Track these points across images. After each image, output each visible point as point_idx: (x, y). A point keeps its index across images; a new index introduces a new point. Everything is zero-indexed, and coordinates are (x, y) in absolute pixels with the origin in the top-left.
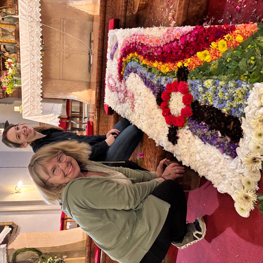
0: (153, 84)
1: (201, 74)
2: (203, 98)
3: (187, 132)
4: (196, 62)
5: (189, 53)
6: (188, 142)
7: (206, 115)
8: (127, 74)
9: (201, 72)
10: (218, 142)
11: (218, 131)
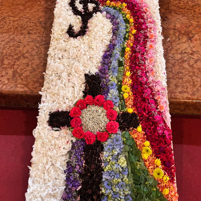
4: (139, 139)
5: (147, 127)
6: (60, 147)
7: (93, 166)
8: (109, 16)
9: (131, 150)
10: (71, 189)
11: (81, 185)
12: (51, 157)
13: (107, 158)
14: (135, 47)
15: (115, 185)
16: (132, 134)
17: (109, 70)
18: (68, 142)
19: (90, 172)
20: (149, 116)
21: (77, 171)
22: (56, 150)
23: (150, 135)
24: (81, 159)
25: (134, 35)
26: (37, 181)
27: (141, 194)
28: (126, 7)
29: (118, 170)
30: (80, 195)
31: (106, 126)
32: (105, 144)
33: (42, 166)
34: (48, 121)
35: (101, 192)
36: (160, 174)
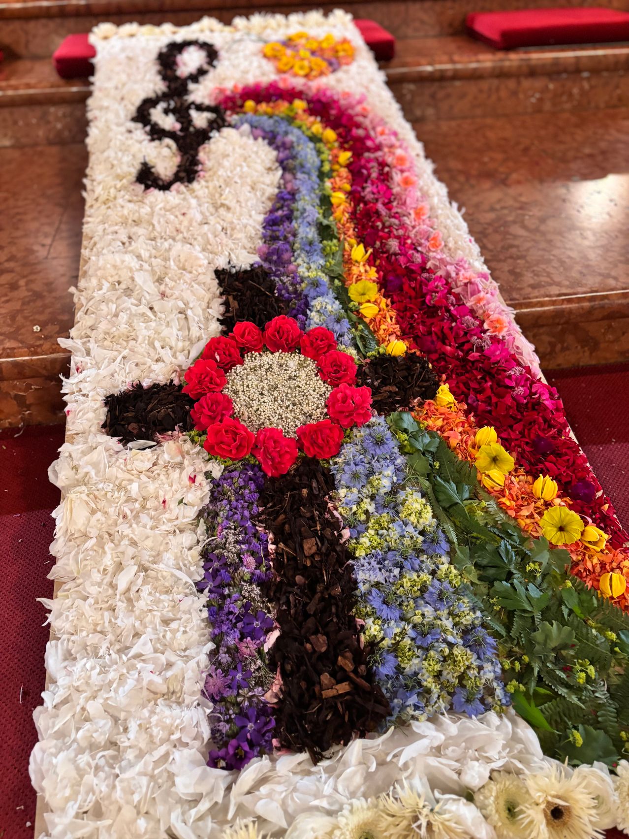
0: (286, 256)
1: (431, 465)
2: (358, 504)
3: (200, 478)
4: (455, 429)
5: (469, 389)
6: (164, 502)
7: (310, 546)
8: (258, 132)
9: (437, 465)
10: (237, 649)
11: (276, 627)
12: (134, 543)
13: (354, 508)
14: (359, 189)
15: (411, 602)
16: (425, 419)
17: (294, 251)
18: (193, 480)
19: (304, 571)
20: (467, 353)
21: (247, 577)
22: (148, 514)
23: (489, 408)
24: (257, 531)
25: (348, 166)
26: (85, 647)
27: (525, 611)
28: (305, 111)
29: (407, 541)
30: (278, 669)
31: (326, 406)
32: (336, 463)
33: (99, 580)
34: (106, 422)
35: (363, 638)
36: (568, 528)
